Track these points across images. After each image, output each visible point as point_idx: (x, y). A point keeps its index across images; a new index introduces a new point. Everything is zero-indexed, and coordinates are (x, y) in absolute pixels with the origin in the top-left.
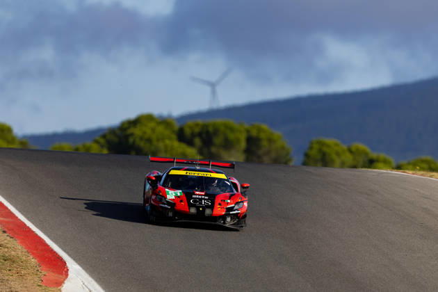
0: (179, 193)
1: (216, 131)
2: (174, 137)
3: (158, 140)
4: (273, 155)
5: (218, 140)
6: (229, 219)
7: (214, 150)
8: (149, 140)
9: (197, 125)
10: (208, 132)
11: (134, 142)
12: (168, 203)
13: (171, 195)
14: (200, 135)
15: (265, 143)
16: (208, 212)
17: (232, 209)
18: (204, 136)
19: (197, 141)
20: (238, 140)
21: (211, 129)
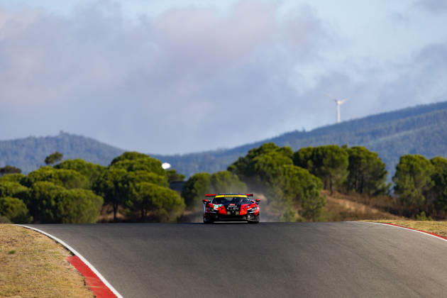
0: (220, 205)
1: (324, 154)
2: (291, 161)
3: (278, 165)
4: (371, 170)
5: (326, 161)
6: (249, 216)
7: (323, 168)
8: (271, 165)
9: (309, 150)
10: (318, 155)
11: (259, 167)
12: (215, 211)
13: (216, 207)
14: (311, 158)
15: (364, 161)
16: (237, 213)
17: (250, 211)
18: (315, 159)
19: (310, 162)
20: (342, 160)
21: (320, 153)
